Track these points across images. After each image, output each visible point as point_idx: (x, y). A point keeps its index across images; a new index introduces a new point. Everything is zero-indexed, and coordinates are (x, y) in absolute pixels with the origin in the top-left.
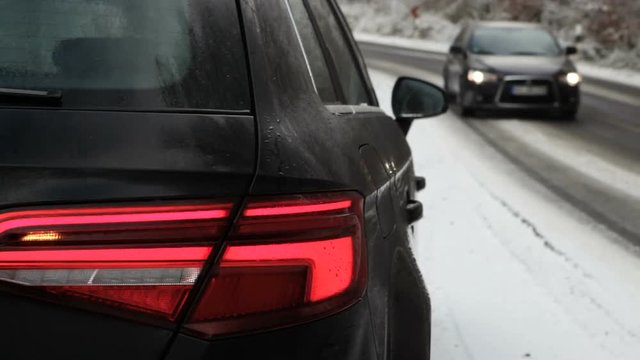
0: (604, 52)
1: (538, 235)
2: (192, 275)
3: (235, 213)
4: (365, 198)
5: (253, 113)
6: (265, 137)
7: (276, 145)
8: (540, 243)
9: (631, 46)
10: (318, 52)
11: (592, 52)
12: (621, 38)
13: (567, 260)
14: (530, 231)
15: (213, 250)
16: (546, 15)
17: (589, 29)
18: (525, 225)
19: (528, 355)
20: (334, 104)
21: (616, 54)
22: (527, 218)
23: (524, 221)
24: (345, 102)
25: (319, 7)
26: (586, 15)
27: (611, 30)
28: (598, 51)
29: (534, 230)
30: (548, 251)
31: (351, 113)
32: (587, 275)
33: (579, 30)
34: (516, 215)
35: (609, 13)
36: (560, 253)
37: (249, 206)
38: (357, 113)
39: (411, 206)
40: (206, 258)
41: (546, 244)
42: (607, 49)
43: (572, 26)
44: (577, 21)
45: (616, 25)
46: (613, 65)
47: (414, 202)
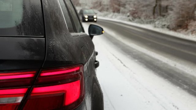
0: (134, 19)
1: (122, 63)
2: (20, 99)
3: (37, 75)
4: (84, 66)
5: (45, 37)
6: (49, 46)
7: (53, 49)
8: (122, 65)
9: (140, 18)
10: (69, 17)
11: (131, 19)
12: (138, 16)
13: (129, 69)
14: (120, 62)
15: (28, 90)
16: (121, 11)
17: (131, 14)
18: (118, 60)
19: (122, 95)
20: (73, 33)
21: (137, 20)
22: (119, 58)
23: (118, 59)
24: (76, 32)
25: (69, 6)
26: (130, 11)
27: (136, 14)
28: (133, 19)
29: (121, 62)
30: (124, 67)
31: (79, 35)
32: (134, 73)
33: (128, 14)
34: (116, 58)
35: (135, 11)
36: (127, 68)
37: (42, 72)
38: (80, 35)
39: (96, 63)
40: (25, 93)
41: (124, 65)
42: (134, 18)
43: (127, 13)
44: (128, 12)
45: (137, 13)
46: (136, 22)
47: (97, 61)
